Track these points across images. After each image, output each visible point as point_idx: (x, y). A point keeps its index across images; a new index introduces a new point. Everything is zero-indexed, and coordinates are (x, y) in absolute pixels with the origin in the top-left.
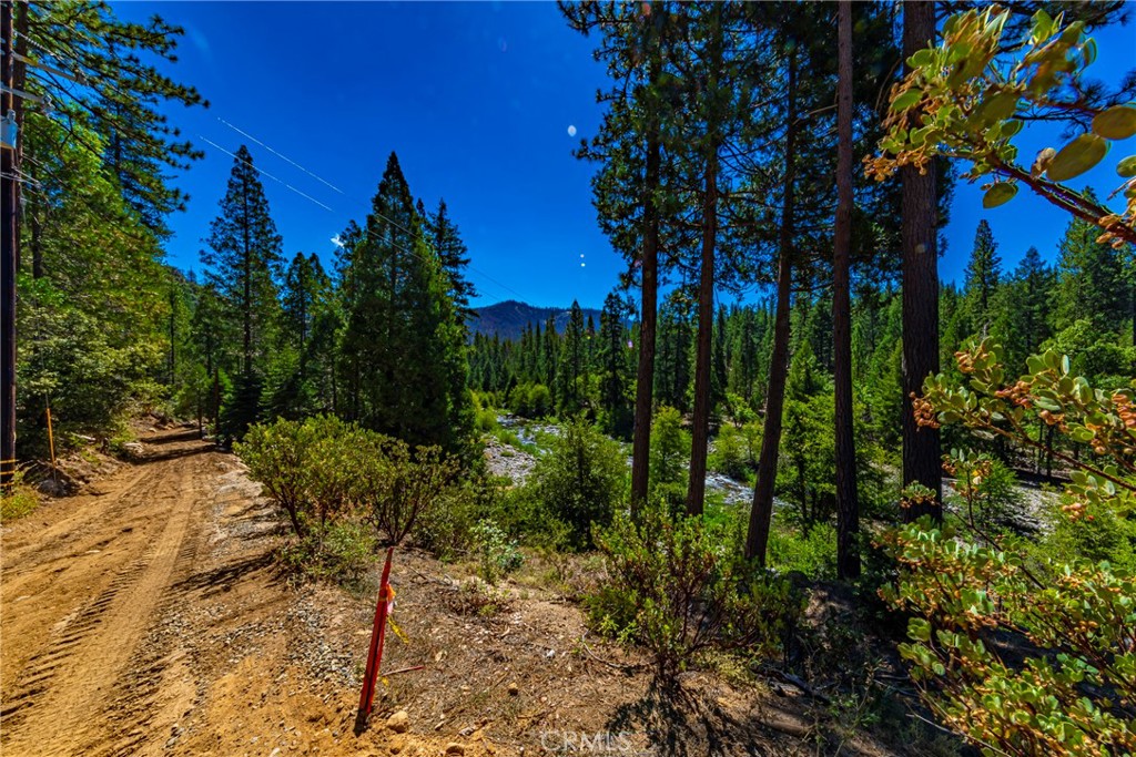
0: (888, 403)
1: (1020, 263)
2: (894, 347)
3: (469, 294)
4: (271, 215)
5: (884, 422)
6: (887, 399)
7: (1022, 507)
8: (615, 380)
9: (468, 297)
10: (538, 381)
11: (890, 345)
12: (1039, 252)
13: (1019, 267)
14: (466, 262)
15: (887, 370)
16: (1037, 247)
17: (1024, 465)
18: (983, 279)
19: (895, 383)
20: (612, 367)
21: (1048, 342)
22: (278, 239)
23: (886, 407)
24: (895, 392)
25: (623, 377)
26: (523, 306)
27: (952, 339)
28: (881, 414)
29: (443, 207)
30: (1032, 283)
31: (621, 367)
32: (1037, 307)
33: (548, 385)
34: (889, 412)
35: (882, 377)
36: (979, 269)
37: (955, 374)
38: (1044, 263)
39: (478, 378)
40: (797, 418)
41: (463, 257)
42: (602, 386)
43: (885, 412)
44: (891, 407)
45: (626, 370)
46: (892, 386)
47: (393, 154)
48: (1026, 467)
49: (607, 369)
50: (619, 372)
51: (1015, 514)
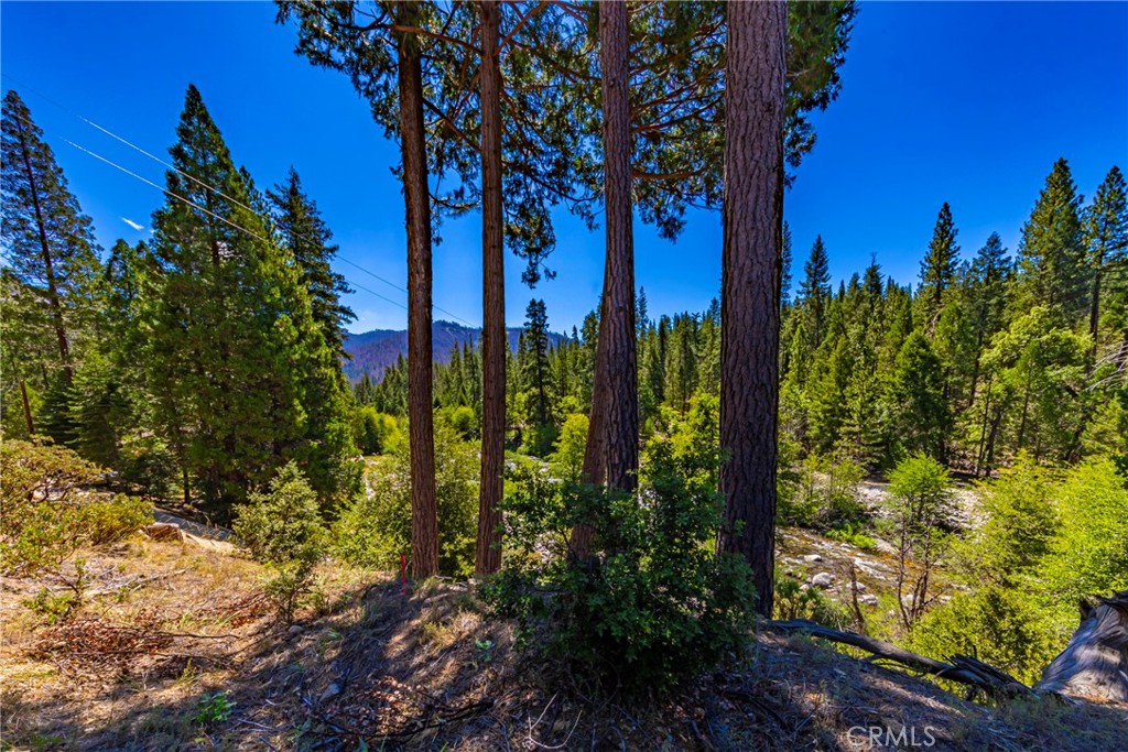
0: (826, 406)
1: (979, 253)
2: (835, 346)
3: (340, 288)
4: (70, 189)
5: (821, 428)
6: (825, 402)
7: (956, 508)
8: (543, 397)
9: (340, 293)
10: (462, 403)
11: (831, 345)
12: (1002, 240)
13: (978, 256)
14: (333, 250)
15: (827, 371)
16: (999, 233)
17: (963, 467)
18: (938, 272)
19: (833, 385)
20: (538, 383)
21: (1000, 334)
22: (87, 221)
23: (824, 411)
24: (834, 395)
25: (551, 394)
26: (455, 325)
27: (899, 334)
28: (818, 418)
29: (295, 178)
30: (989, 275)
31: (549, 383)
32: (993, 301)
33: (473, 407)
34: (825, 417)
35: (821, 379)
36: (934, 260)
37: (899, 372)
38: (1004, 252)
39: (401, 403)
40: (707, 414)
41: (327, 244)
42: (529, 404)
43: (822, 417)
44: (829, 411)
45: (554, 386)
46: (830, 389)
47: (192, 87)
48: (965, 469)
49: (533, 385)
50: (547, 389)
51: (948, 514)
